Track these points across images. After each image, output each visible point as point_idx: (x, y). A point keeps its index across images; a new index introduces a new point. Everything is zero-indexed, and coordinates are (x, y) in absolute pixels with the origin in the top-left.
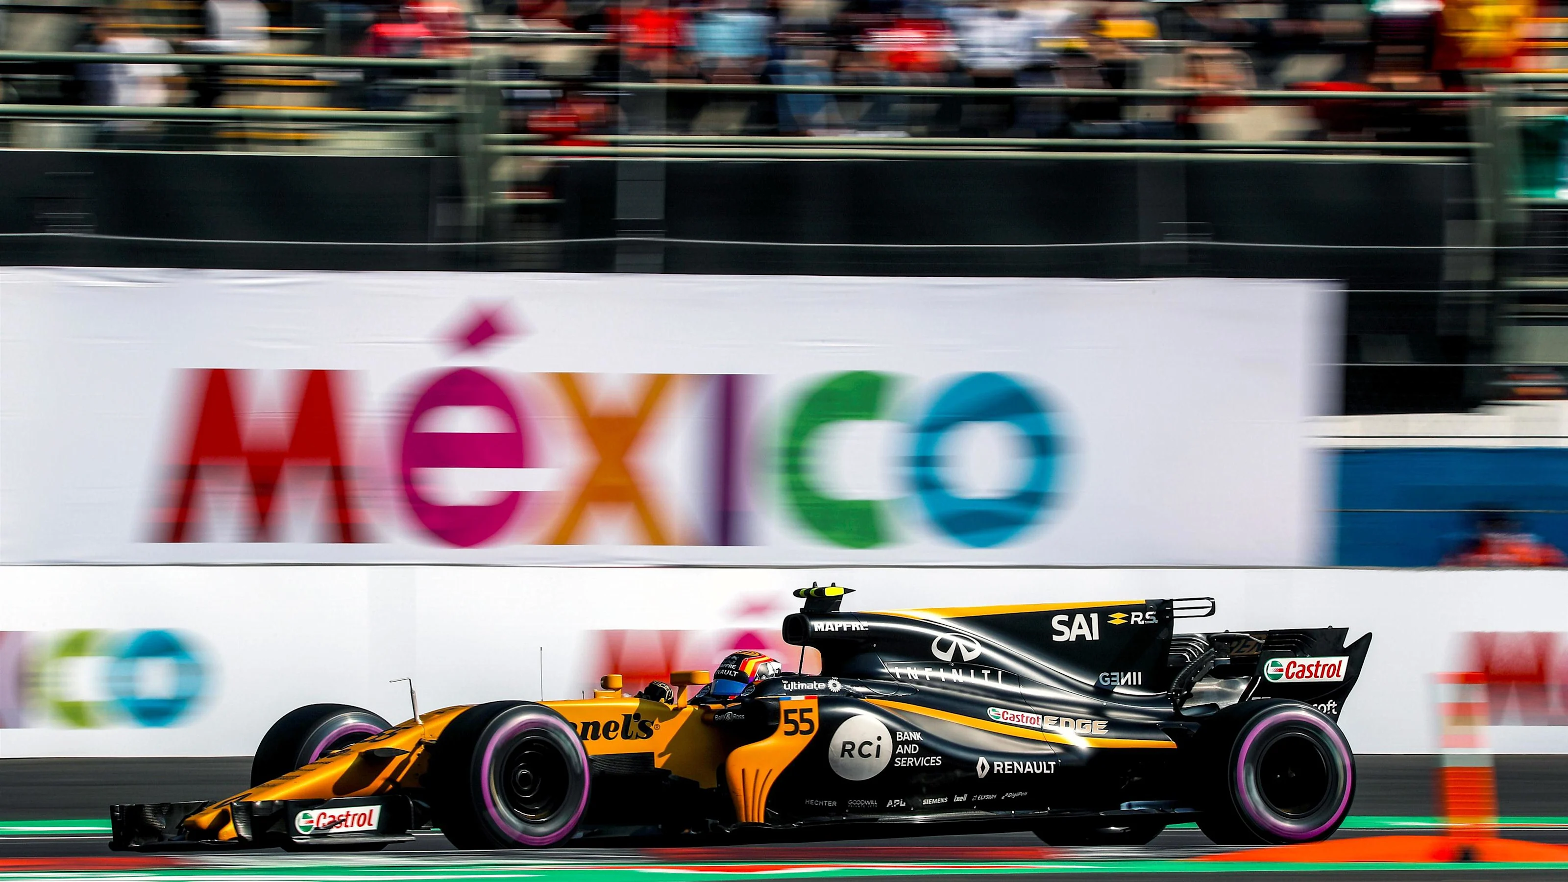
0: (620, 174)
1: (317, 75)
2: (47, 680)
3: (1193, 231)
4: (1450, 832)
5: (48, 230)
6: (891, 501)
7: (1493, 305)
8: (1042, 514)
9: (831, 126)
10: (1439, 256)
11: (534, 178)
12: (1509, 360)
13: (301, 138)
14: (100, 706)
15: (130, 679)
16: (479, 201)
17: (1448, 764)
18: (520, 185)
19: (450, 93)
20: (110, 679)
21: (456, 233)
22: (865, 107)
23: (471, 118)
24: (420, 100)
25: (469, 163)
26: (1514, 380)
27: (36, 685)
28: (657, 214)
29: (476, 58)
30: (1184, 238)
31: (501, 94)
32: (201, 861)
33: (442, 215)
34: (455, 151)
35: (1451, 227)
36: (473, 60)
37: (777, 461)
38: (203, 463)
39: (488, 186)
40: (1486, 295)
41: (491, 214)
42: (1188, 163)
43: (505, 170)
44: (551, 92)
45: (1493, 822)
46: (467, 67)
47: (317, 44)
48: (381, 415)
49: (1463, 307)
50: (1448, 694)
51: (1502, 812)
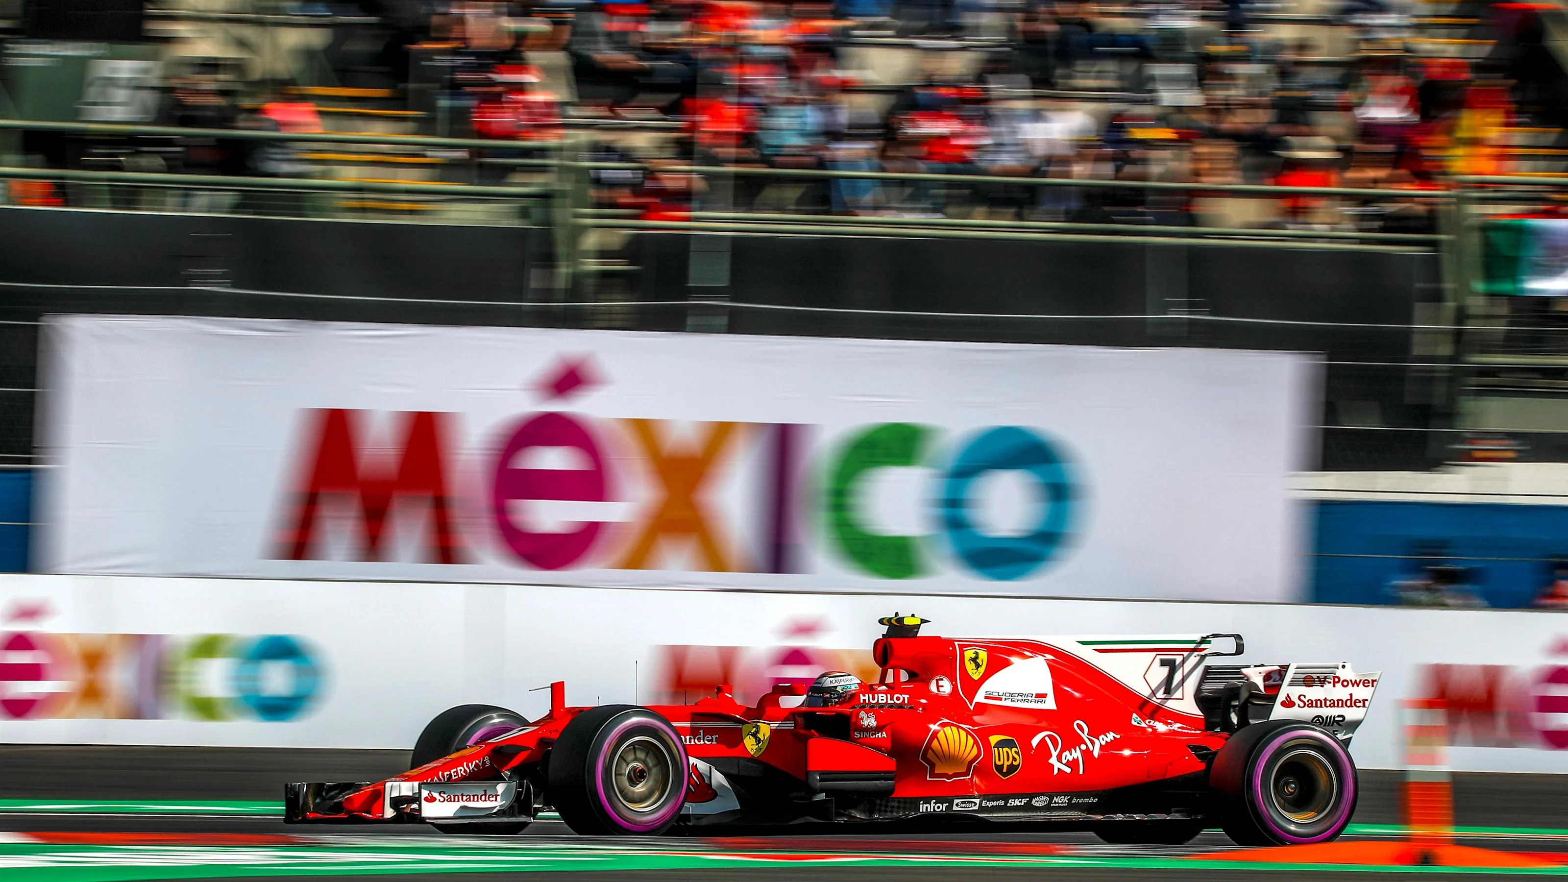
0: (693, 246)
1: (429, 153)
2: (182, 678)
3: (1192, 307)
4: (1412, 838)
5: (191, 284)
6: (923, 538)
7: (1455, 378)
8: (1056, 551)
9: (876, 208)
10: (1409, 333)
11: (617, 247)
12: (1465, 427)
13: (414, 209)
14: (227, 701)
15: (255, 679)
16: (568, 266)
17: (1412, 779)
18: (603, 254)
19: (544, 172)
20: (237, 678)
21: (547, 294)
22: (908, 191)
23: (563, 194)
24: (518, 178)
25: (560, 234)
26: (1473, 444)
27: (174, 682)
28: (723, 282)
29: (569, 141)
30: (1186, 313)
31: (589, 174)
32: (322, 840)
33: (535, 280)
34: (548, 222)
35: (1419, 308)
36: (565, 143)
37: (824, 500)
38: (322, 491)
39: (576, 254)
40: (1448, 368)
41: (577, 279)
42: (1190, 247)
43: (591, 241)
44: (633, 173)
45: (1450, 831)
46: (560, 149)
47: (427, 126)
48: (479, 452)
49: (1428, 379)
50: (1411, 717)
51: (1458, 822)
